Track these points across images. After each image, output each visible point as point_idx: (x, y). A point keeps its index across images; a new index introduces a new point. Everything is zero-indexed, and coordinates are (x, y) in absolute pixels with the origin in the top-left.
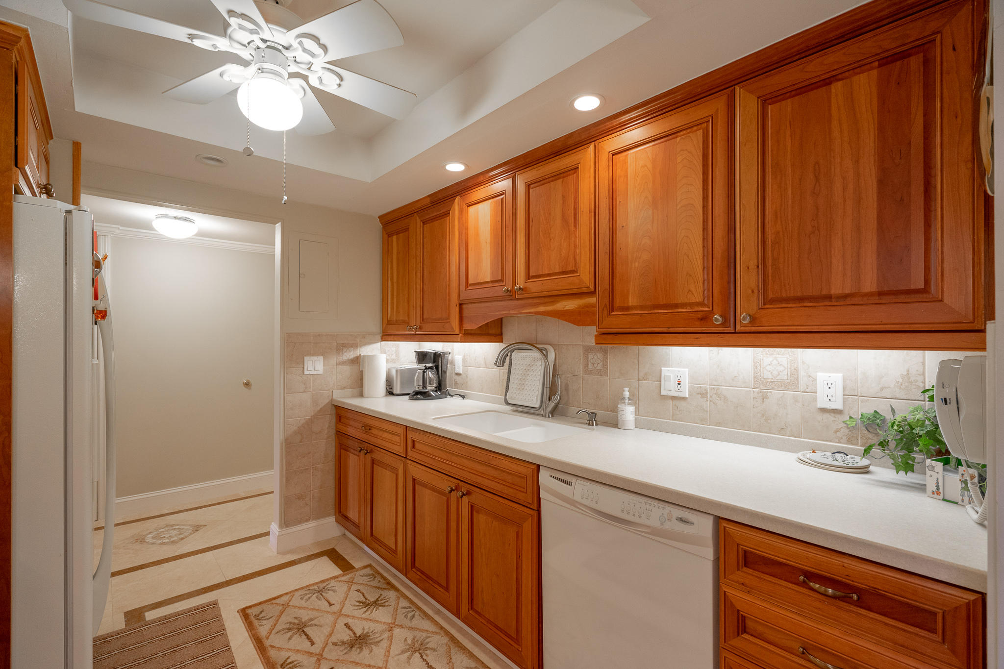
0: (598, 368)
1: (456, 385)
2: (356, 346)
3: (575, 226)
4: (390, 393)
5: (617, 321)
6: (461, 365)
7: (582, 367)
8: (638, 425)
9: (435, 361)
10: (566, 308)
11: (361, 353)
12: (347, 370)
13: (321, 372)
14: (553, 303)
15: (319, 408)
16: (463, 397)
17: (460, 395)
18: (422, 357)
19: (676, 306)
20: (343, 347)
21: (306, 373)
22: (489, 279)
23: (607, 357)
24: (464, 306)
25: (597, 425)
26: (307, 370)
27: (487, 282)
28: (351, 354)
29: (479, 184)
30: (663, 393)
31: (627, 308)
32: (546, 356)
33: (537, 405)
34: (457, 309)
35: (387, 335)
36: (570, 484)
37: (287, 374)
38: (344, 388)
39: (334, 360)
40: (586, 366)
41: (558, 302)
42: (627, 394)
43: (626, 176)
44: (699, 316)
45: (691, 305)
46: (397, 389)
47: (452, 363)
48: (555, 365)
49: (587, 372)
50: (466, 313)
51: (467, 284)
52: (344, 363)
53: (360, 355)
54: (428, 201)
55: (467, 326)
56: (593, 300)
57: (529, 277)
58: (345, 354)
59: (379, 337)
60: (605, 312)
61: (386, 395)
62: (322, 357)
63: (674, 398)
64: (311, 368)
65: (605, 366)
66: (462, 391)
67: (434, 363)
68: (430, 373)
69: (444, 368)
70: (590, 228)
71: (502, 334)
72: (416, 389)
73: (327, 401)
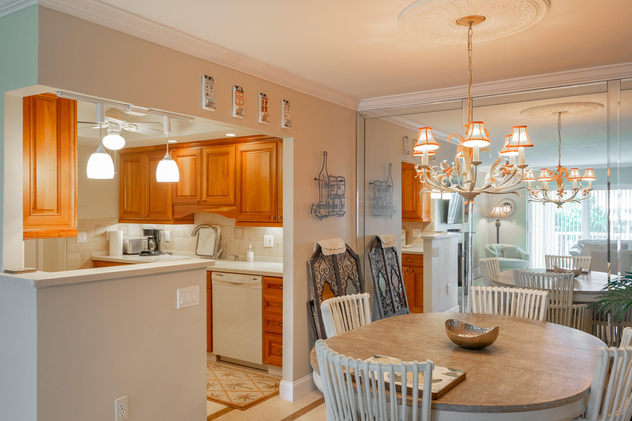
0: (240, 236)
1: (166, 247)
2: (104, 226)
3: (227, 177)
4: (125, 253)
5: (243, 217)
6: (169, 236)
7: (233, 236)
8: (255, 260)
9: (154, 235)
10: (224, 211)
11: (107, 230)
12: (100, 240)
13: (86, 241)
14: (219, 208)
15: (84, 262)
16: (171, 254)
17: (169, 253)
18: (146, 232)
19: (262, 212)
20: (97, 227)
21: (78, 242)
22: (189, 195)
23: (243, 231)
24: (175, 206)
25: (238, 261)
26: (79, 240)
27: (188, 196)
28: (101, 231)
29: (184, 148)
30: (265, 246)
31: (246, 212)
32: (216, 231)
33: (212, 255)
34: (171, 207)
35: (122, 220)
36: (222, 276)
37: (68, 242)
38: (98, 250)
39: (92, 234)
40: (235, 235)
41: (220, 207)
42: (251, 247)
43: (246, 161)
44: (268, 216)
45: (266, 212)
46: (130, 251)
47: (164, 235)
48: (220, 236)
49: (236, 238)
50: (176, 210)
51: (177, 196)
52: (98, 236)
53: (107, 231)
54: (153, 148)
55: (177, 216)
56: (234, 208)
57: (208, 195)
58: (99, 231)
59: (117, 220)
60: (239, 213)
61: (123, 255)
62: (86, 233)
63: (269, 247)
64: (81, 239)
65: (243, 235)
66: (170, 251)
67: (153, 235)
68: (151, 241)
69: (159, 239)
70: (233, 179)
71: (193, 220)
72: (143, 250)
73: (89, 258)
